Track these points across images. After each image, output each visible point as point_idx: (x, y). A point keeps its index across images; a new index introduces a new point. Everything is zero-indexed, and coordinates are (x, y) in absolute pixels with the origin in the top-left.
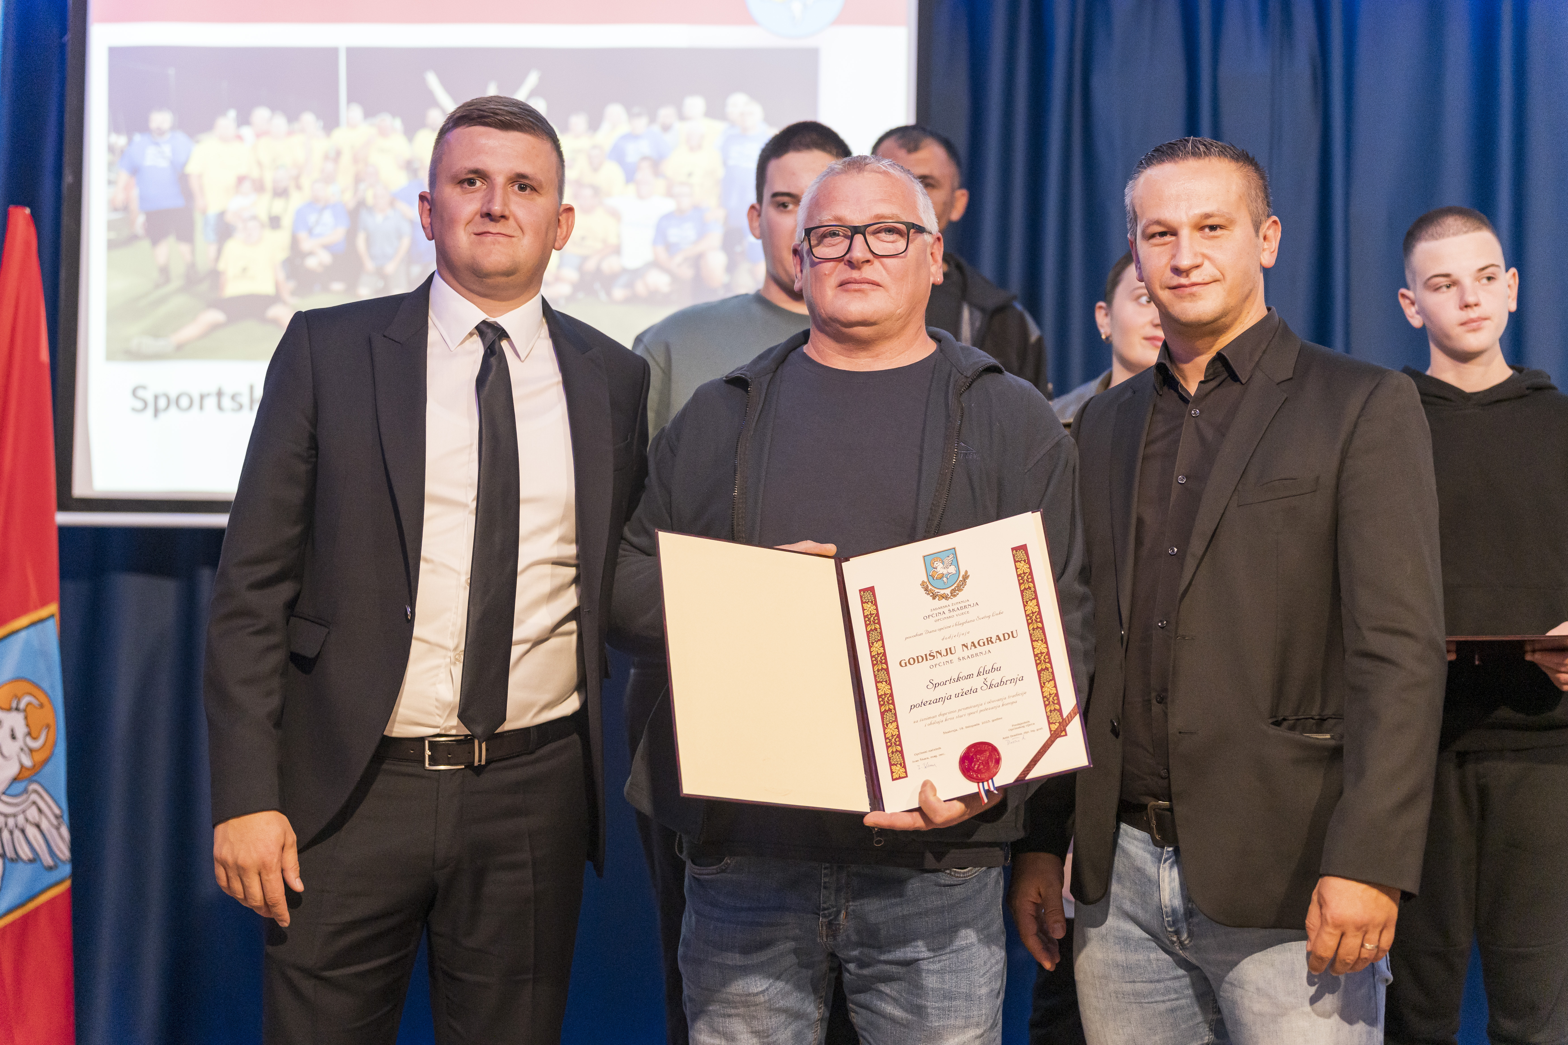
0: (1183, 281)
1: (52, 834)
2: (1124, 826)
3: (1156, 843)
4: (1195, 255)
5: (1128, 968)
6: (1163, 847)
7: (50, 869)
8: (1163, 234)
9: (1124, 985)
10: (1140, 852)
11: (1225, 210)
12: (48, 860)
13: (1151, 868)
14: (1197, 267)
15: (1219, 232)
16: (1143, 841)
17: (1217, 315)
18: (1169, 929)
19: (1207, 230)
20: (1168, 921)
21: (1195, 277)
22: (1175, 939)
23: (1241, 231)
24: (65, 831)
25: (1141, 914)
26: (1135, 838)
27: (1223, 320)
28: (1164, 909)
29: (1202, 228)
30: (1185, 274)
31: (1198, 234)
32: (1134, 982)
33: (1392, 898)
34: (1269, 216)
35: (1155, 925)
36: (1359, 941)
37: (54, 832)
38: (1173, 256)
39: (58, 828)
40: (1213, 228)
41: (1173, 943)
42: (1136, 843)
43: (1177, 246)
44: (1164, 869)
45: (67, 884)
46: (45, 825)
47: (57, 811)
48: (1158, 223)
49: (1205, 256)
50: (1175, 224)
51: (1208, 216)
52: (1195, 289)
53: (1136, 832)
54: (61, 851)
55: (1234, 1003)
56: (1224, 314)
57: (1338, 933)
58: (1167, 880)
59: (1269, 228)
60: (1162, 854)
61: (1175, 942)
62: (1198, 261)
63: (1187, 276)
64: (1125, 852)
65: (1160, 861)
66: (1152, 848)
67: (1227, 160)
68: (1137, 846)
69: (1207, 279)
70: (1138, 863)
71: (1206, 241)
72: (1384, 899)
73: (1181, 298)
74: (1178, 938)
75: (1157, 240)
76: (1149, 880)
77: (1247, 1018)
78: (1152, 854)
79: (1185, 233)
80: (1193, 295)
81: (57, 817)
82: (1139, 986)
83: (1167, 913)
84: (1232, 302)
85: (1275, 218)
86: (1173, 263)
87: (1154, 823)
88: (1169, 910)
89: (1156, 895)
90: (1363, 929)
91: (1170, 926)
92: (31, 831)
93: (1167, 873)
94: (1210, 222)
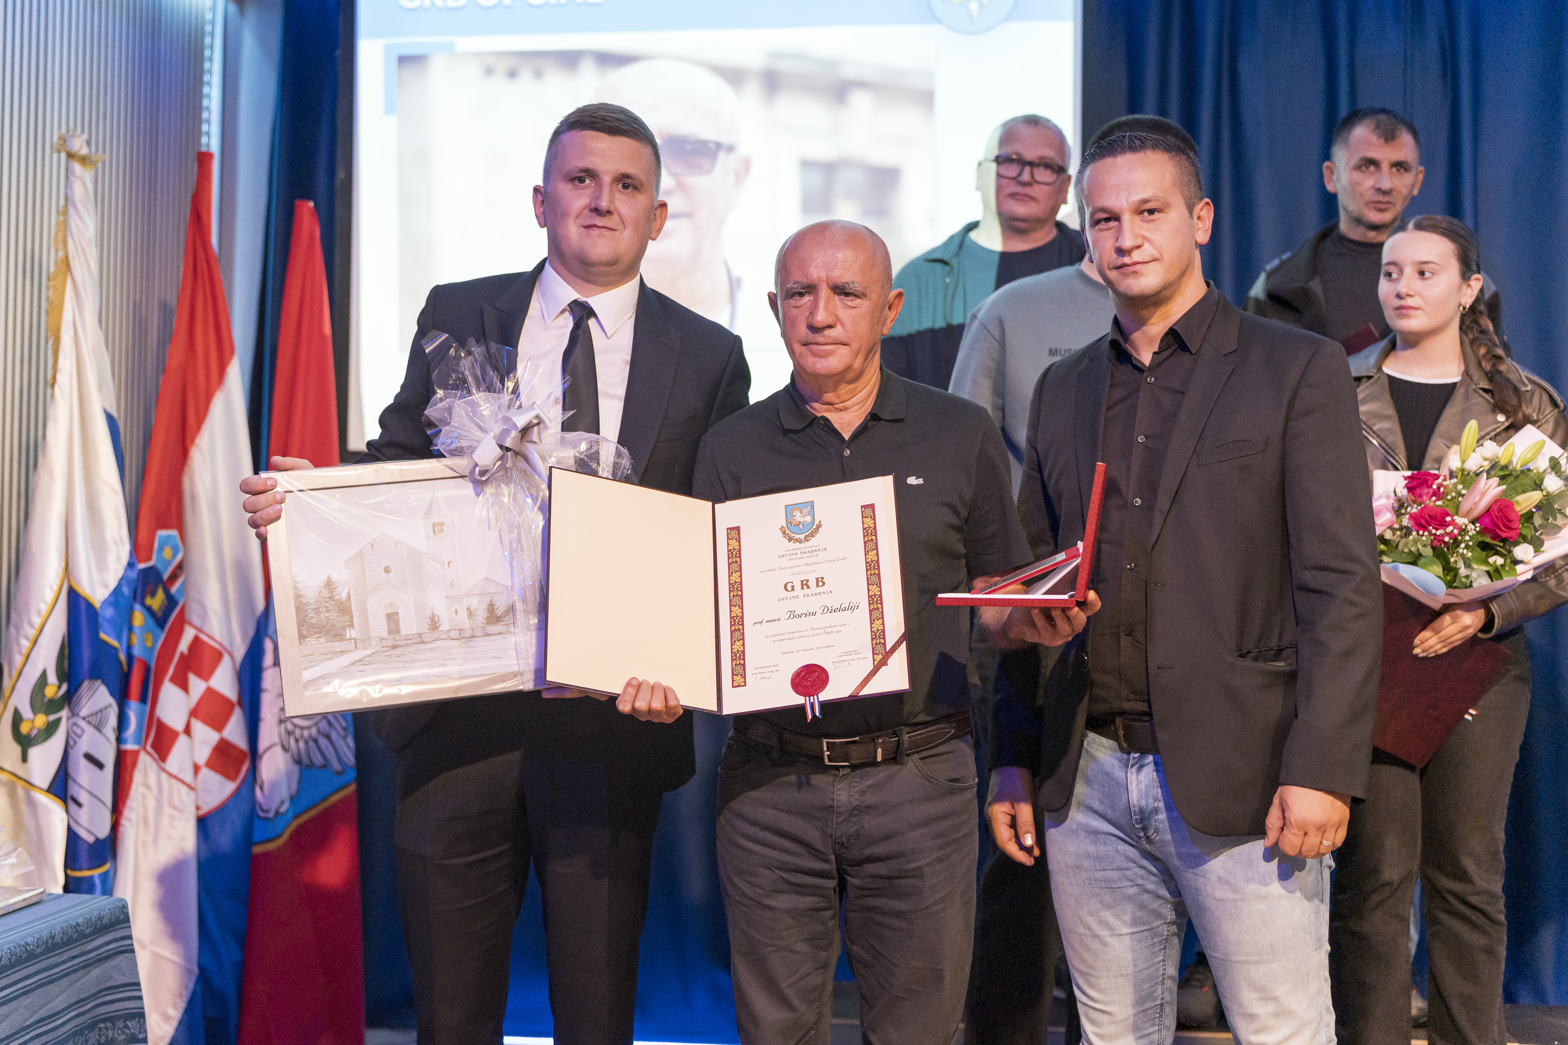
0: (1127, 260)
1: (340, 743)
2: (1091, 735)
3: (1122, 750)
4: (1136, 237)
5: (1099, 859)
6: (1129, 753)
7: (339, 773)
8: (1107, 220)
9: (1095, 872)
10: (1108, 759)
11: (1161, 195)
12: (336, 766)
13: (1119, 773)
14: (1139, 247)
15: (1156, 216)
16: (1110, 748)
17: (1158, 290)
18: (1137, 826)
19: (1146, 214)
20: (1136, 819)
21: (1136, 256)
22: (1142, 835)
23: (1176, 214)
24: (350, 741)
25: (1109, 813)
26: (1104, 747)
27: (1164, 292)
28: (1132, 809)
29: (1141, 212)
30: (1127, 254)
31: (1137, 218)
32: (1105, 870)
33: (1345, 803)
34: (1201, 199)
35: (1123, 821)
36: (1319, 840)
37: (342, 742)
38: (1117, 239)
39: (344, 738)
40: (1151, 212)
41: (1140, 838)
42: (1103, 750)
43: (1119, 230)
44: (1132, 773)
45: (352, 788)
46: (334, 735)
47: (344, 724)
48: (1103, 210)
49: (1145, 238)
50: (1117, 210)
51: (1145, 201)
52: (1138, 267)
53: (1104, 740)
54: (348, 758)
55: (1197, 890)
56: (1166, 287)
57: (1301, 833)
58: (1134, 783)
59: (1202, 209)
60: (1128, 760)
61: (1142, 837)
62: (1139, 242)
63: (1130, 255)
64: (1093, 758)
65: (1127, 766)
66: (1119, 754)
67: (1160, 152)
68: (1104, 753)
69: (1147, 259)
70: (1107, 768)
71: (1145, 225)
72: (1338, 804)
73: (1126, 275)
74: (1145, 834)
75: (1103, 225)
76: (1118, 784)
77: (1211, 904)
78: (1120, 760)
79: (1126, 218)
80: (1135, 273)
81: (344, 729)
82: (1110, 874)
83: (1135, 812)
84: (1172, 276)
85: (1207, 200)
86: (1118, 245)
87: (1121, 733)
88: (1137, 809)
89: (1124, 796)
90: (1322, 829)
91: (1138, 823)
92: (323, 742)
93: (1134, 777)
94: (1148, 206)
